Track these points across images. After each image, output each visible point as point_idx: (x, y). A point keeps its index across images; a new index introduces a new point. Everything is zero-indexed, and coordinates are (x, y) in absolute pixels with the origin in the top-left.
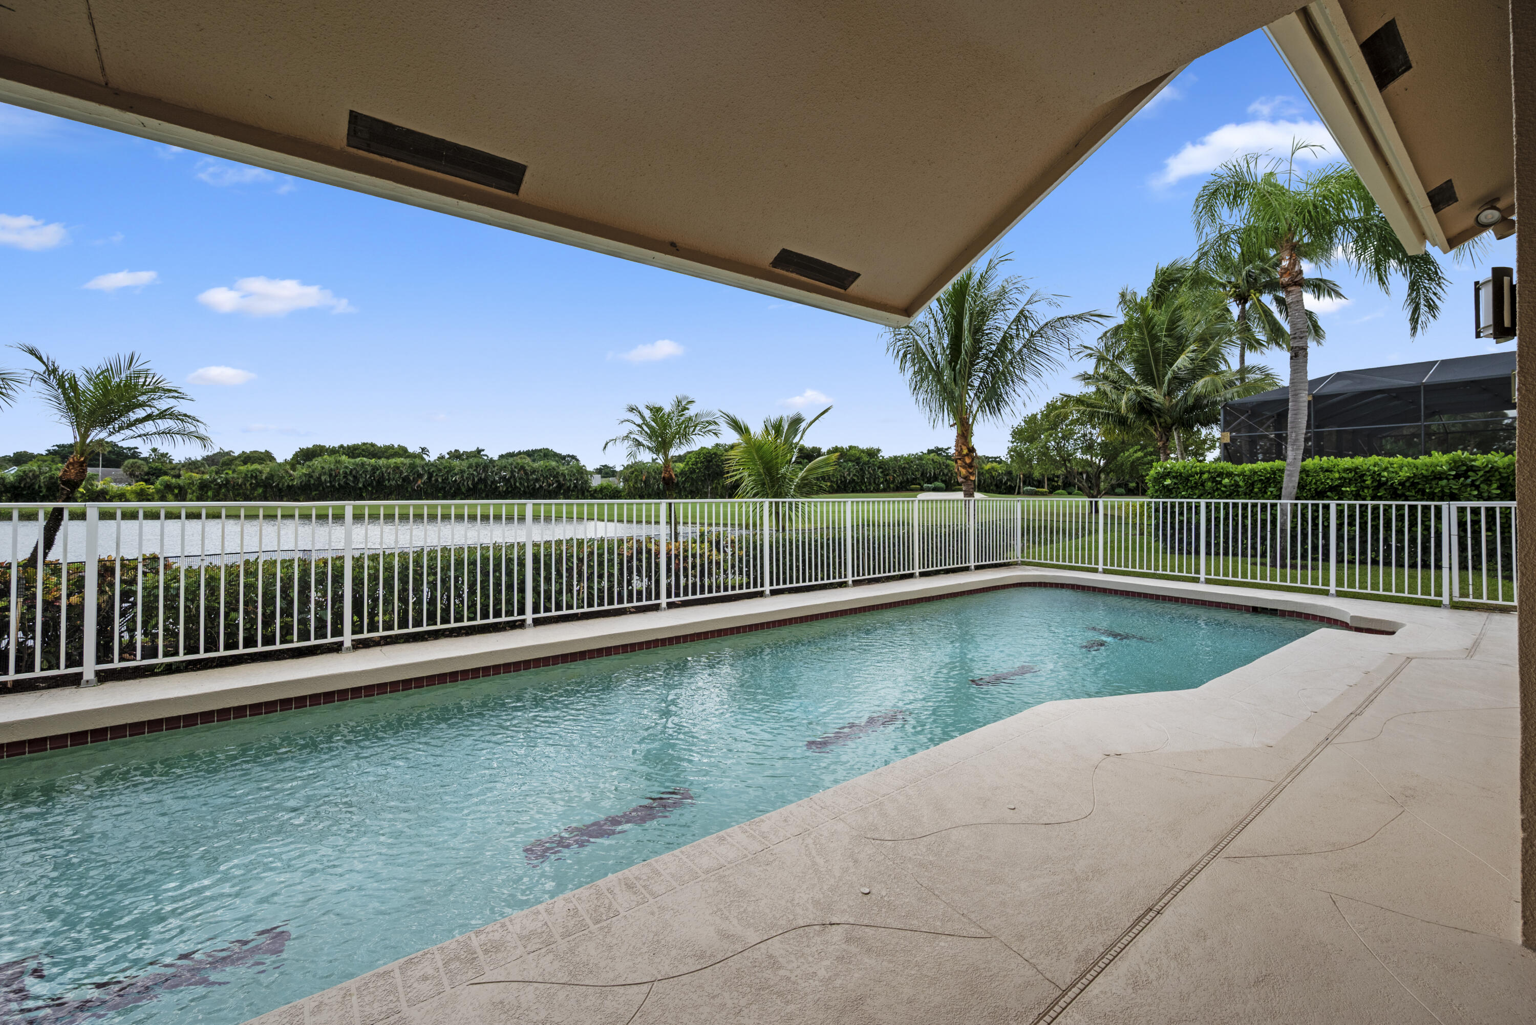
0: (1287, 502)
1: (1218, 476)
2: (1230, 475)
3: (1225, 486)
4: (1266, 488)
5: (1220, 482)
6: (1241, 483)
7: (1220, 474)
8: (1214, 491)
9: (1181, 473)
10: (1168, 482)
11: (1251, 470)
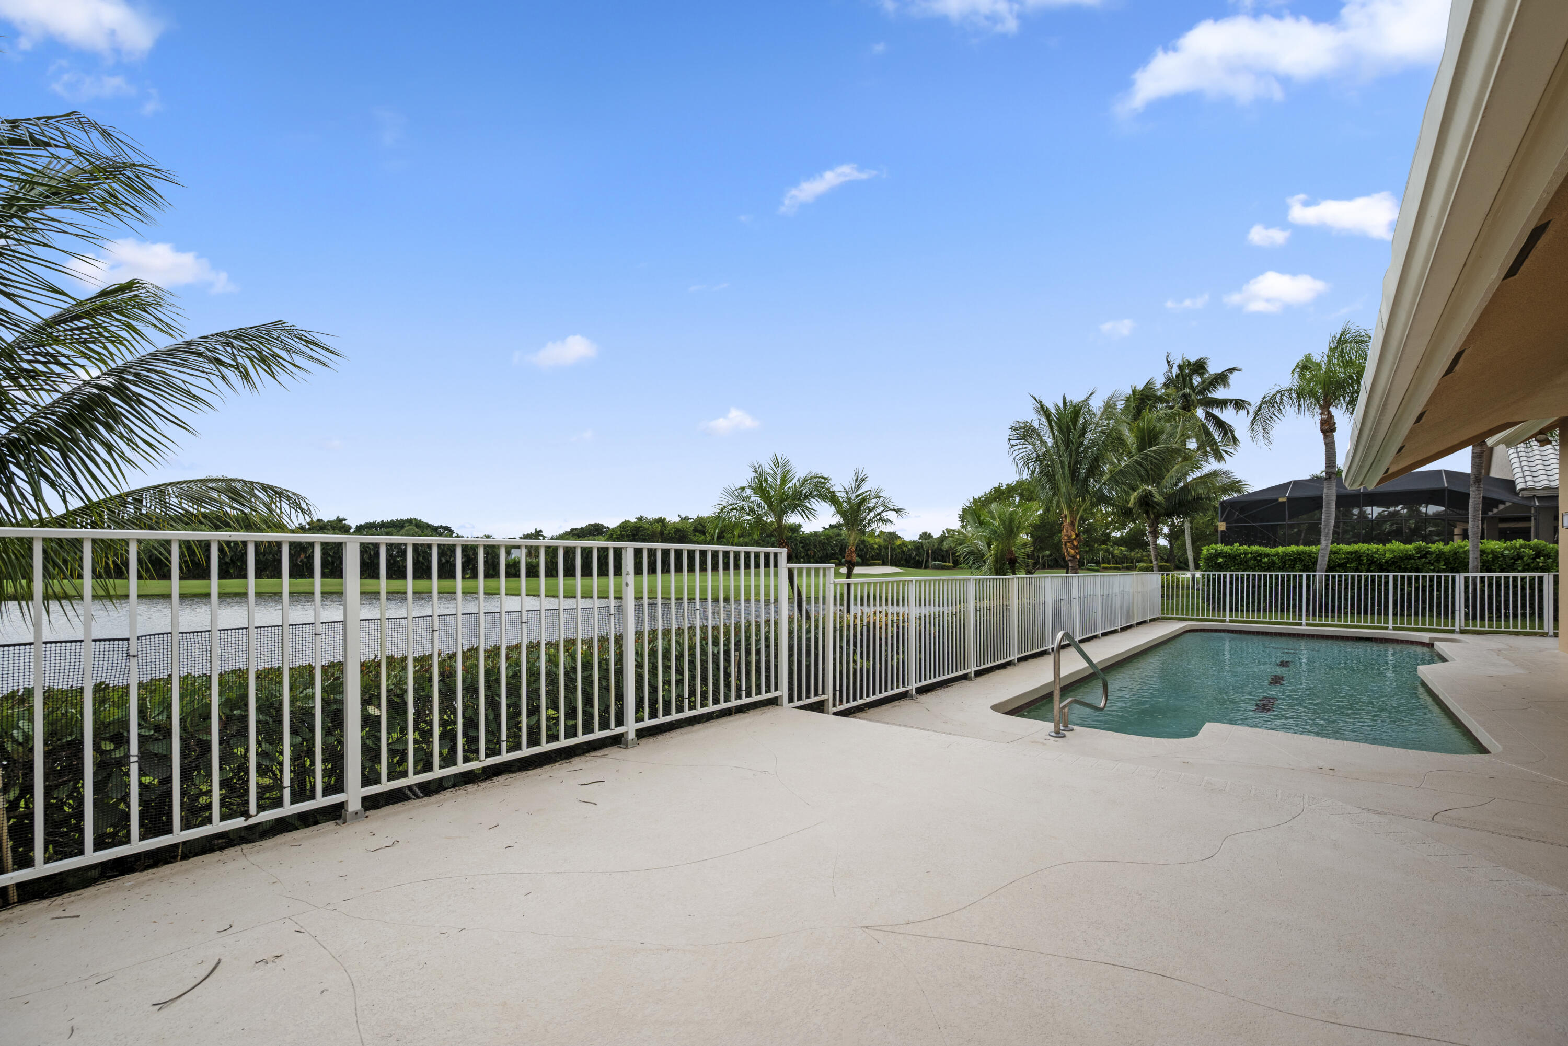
0: (1320, 574)
1: (1258, 556)
2: (1267, 555)
3: (1264, 563)
4: (1294, 565)
5: (1260, 561)
6: (1277, 561)
7: (1260, 555)
8: (1255, 567)
9: (1230, 554)
10: (1220, 560)
11: (1284, 552)
